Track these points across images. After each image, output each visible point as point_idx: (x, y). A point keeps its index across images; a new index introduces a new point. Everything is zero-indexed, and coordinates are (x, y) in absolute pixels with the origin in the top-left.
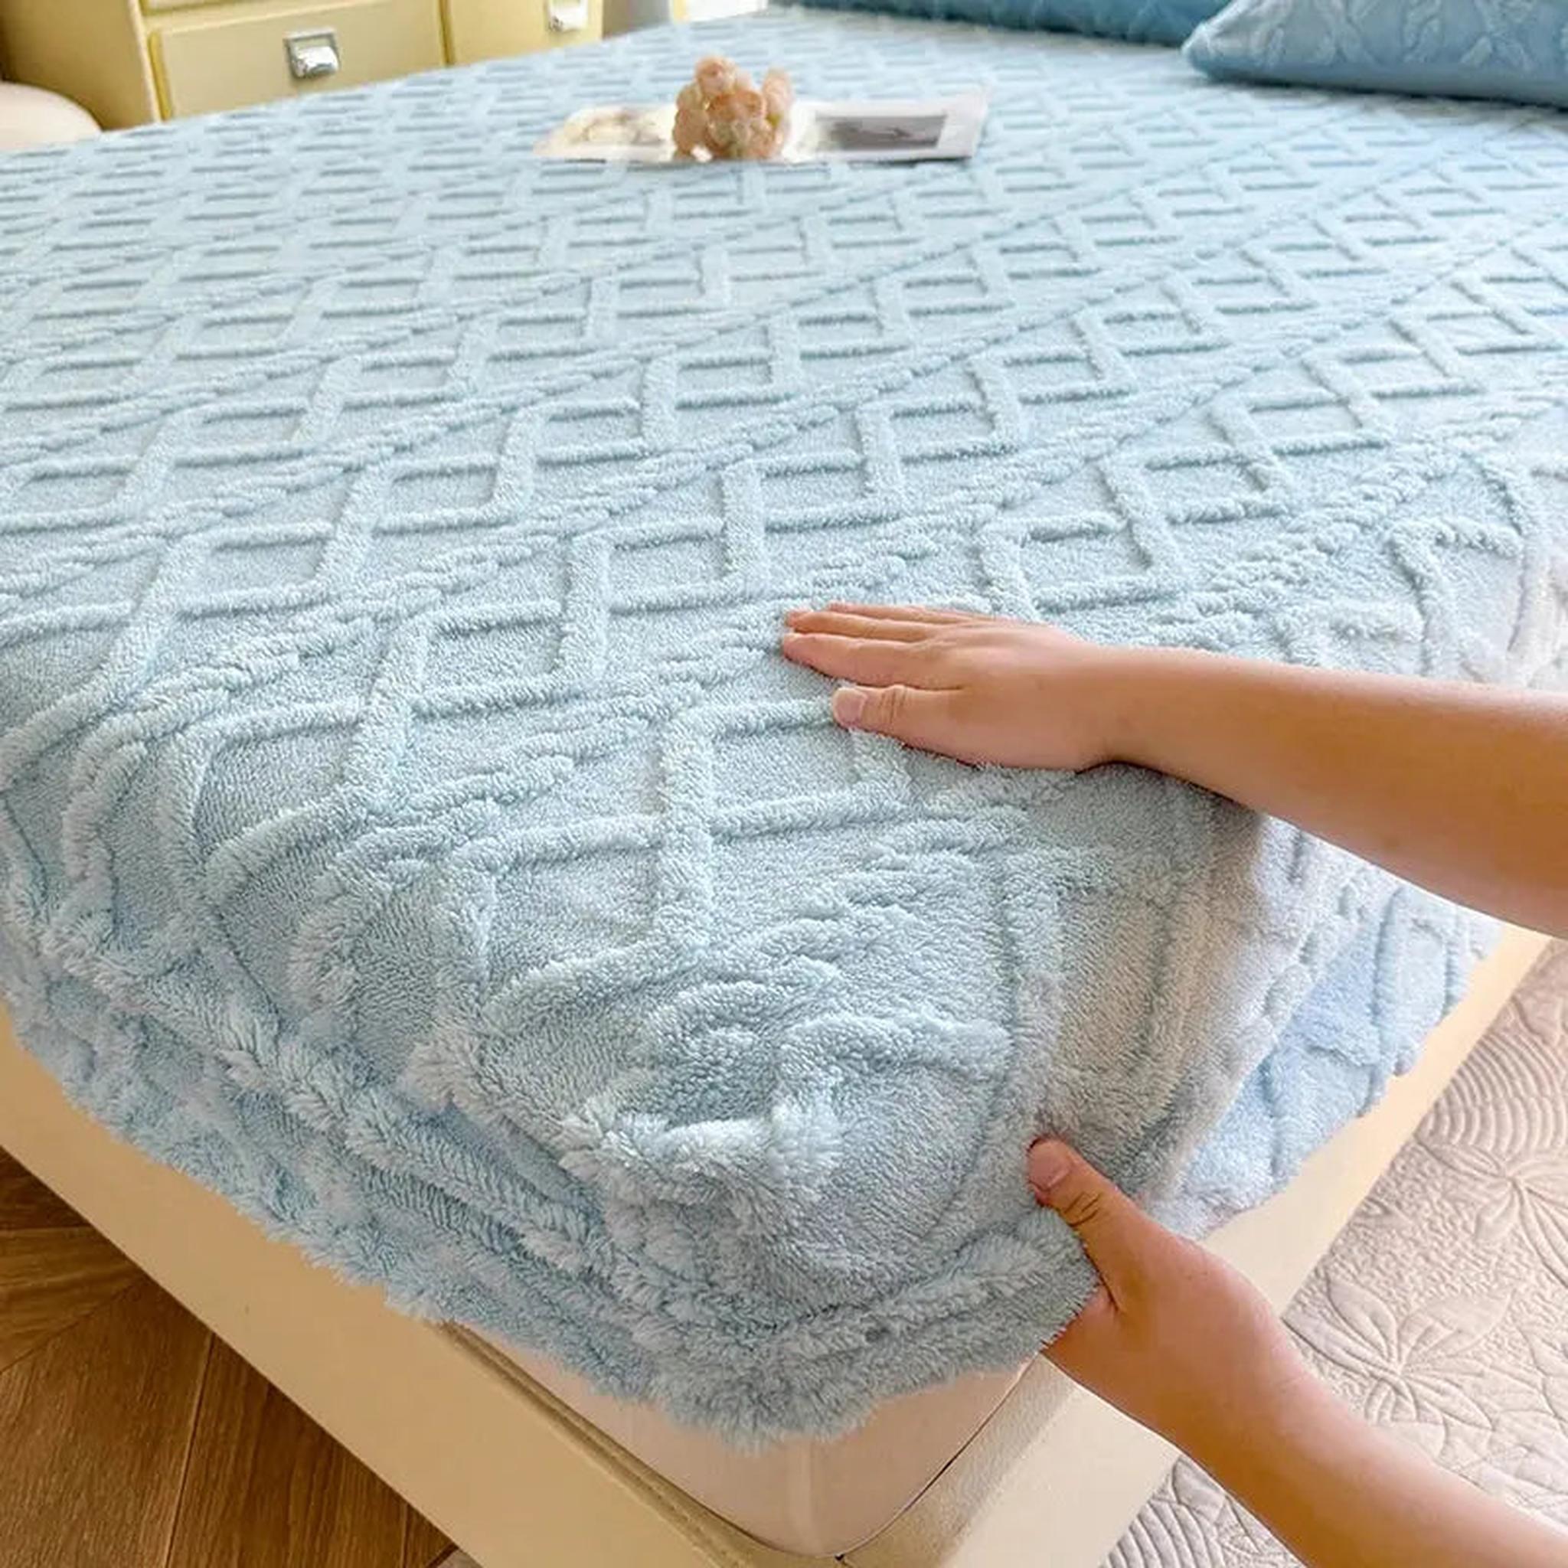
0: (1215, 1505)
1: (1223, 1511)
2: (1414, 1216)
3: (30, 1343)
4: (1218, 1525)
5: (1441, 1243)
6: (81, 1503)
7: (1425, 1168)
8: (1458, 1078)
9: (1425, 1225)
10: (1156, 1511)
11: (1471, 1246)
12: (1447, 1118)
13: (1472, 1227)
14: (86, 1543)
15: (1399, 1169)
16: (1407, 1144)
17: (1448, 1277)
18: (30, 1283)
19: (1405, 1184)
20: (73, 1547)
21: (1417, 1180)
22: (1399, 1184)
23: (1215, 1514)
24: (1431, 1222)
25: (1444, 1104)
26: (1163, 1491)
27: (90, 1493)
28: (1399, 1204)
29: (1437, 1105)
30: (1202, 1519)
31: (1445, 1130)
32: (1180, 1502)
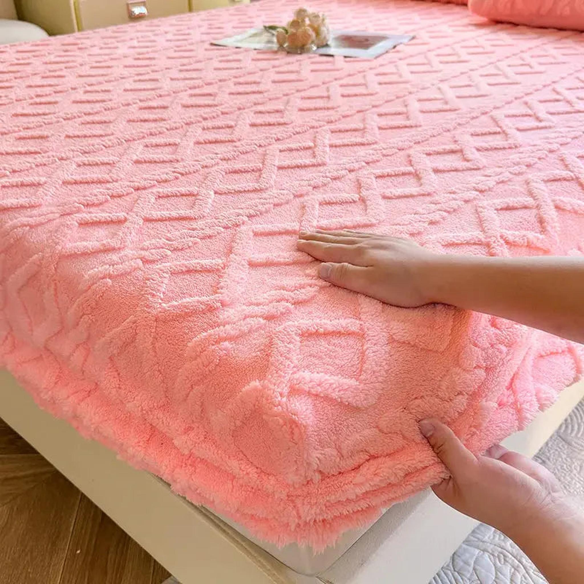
0: (469, 572)
1: (472, 575)
2: (554, 464)
3: (11, 497)
4: (469, 580)
5: (565, 474)
6: (28, 558)
7: (560, 445)
8: (576, 411)
9: (559, 467)
10: (445, 574)
11: (577, 475)
12: (570, 426)
13: (578, 469)
14: (30, 573)
15: (549, 445)
16: (553, 435)
17: (568, 487)
18: (12, 475)
19: (551, 452)
20: (24, 575)
21: (557, 450)
22: (549, 451)
23: (469, 576)
24: (562, 467)
25: (569, 421)
26: (448, 566)
27: (32, 553)
28: (549, 459)
29: (566, 420)
30: (464, 577)
31: (569, 431)
32: (455, 571)
